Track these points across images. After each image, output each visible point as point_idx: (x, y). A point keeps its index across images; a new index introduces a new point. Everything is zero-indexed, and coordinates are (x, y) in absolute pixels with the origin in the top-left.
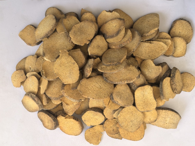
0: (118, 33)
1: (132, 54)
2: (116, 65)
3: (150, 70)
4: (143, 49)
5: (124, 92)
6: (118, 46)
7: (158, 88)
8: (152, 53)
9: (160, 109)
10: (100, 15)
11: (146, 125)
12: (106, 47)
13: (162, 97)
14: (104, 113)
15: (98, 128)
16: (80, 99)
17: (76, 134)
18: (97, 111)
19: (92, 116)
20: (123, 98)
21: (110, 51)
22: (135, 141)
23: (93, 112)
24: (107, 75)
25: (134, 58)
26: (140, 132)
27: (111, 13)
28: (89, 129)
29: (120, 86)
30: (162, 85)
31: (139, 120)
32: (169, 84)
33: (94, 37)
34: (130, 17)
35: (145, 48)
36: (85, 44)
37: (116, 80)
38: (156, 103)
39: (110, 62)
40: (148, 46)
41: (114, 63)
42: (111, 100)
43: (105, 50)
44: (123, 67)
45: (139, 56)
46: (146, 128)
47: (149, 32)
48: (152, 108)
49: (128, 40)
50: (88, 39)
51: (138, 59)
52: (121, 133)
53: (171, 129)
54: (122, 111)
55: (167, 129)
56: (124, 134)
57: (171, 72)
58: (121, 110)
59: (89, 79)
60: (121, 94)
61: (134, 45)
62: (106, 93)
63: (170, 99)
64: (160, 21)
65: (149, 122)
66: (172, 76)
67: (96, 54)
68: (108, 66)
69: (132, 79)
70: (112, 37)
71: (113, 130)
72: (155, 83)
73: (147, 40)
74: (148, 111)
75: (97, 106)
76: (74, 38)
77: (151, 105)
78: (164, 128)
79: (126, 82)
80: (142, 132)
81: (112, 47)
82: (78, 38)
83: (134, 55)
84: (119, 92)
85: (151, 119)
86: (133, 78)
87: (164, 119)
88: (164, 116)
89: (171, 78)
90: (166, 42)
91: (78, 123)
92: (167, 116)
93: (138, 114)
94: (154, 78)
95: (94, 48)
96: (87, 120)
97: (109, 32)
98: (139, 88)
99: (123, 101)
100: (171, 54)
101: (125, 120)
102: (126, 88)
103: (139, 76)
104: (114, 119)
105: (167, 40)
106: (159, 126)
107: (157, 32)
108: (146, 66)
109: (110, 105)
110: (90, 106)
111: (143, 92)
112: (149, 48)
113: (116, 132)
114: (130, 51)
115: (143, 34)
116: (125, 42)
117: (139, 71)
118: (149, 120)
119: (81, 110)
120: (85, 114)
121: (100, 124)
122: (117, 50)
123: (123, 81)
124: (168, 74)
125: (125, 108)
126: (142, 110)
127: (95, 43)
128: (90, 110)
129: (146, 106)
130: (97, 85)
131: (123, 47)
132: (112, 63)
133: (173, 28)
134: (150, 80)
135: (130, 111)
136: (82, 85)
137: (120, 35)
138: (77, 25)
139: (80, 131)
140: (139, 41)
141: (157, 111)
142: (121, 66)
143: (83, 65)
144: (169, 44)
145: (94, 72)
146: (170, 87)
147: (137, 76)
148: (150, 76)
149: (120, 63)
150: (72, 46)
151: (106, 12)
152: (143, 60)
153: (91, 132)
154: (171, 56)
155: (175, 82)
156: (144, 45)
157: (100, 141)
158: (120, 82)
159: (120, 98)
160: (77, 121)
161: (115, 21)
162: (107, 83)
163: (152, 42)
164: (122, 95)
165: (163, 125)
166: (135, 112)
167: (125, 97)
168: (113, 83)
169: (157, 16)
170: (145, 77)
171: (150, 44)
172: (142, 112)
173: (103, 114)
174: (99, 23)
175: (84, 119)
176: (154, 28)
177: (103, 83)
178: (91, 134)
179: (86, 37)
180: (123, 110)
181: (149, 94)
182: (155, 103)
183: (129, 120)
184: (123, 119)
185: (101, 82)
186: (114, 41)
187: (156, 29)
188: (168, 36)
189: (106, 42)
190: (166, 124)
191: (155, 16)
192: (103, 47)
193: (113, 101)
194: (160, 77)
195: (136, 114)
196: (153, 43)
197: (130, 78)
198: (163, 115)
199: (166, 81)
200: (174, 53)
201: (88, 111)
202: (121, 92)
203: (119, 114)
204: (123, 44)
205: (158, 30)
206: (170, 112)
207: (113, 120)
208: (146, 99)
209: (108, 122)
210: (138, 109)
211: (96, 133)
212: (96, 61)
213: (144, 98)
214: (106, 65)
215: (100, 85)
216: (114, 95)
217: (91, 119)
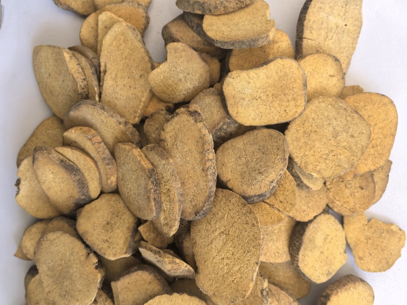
0: (70, 168)
1: (135, 126)
2: (157, 183)
3: (181, 76)
4: (122, 93)
5: (243, 160)
6: (109, 169)
7: (234, 53)
8: (133, 69)
9: (302, 45)
10: (28, 210)
11: (350, 87)
12: (113, 199)
13: (260, 43)
14: (306, 219)
15: (355, 229)
16: (260, 295)
17: (371, 298)
18: (301, 240)
19: (317, 253)
20: (262, 164)
21: (124, 190)
22: (397, 123)
23: (301, 253)
24: (189, 209)
25: (146, 123)
26: (371, 106)
27: (22, 182)
28: (357, 257)
29: (224, 170)
30: (224, 42)
31: (332, 113)
32: (224, 18)
33: (80, 238)
34: (41, 124)
35: (118, 89)
36: (97, 268)
37: (202, 183)
38: (279, 60)
39: (149, 201)
40: (114, 79)
41: (151, 189)
42: (268, 201)
43: (122, 205)
44: (164, 162)
45: (141, 107)
46: (358, 86)
47: (73, 77)
48: (296, 72)
49: (90, 140)
50: (83, 258)
51: (151, 110)
52: (372, 168)
53: (364, 11)
54: (303, 164)
55: (361, 23)
56: (376, 156)
57: (190, 13)
58: (299, 167)
59: (198, 264)
60: (249, 166)
61: (105, 122)
62: (243, 218)
63: (271, 14)
64: (48, 44)
65: (340, 77)
66: (199, 9)
67: (128, 234)
68: (160, 206)
69: (202, 137)
70: (82, 184)
71: (362, 189)
72: (220, 61)
73: (95, 83)
74: (305, 85)
75: (286, 236)
76: (78, 300)
77: (286, 75)
78: (359, 33)
79: (211, 155)
80: (369, 100)
81: (114, 184)
82: (79, 287)
83: (137, 120)
84: (242, 175)
85: (332, 74)
86: (197, 134)
87: (333, 31)
88: (323, 33)
89: (207, 12)
90: (106, 27)
91: (336, 296)
92: (322, 24)
93: (313, 115)
94: (203, 64)
95: (110, 241)
96: (326, 268)
97: (71, 192)
98: (230, 112)
99: (269, 164)
100: (141, 11)
101: (330, 157)
102: (230, 151)
103: (194, 114)
104: (328, 183)
105: (100, 24)
106: (354, 48)
107: (76, 54)
108: (168, 89)
109: (281, 205)
110: (285, 258)
111: (244, 99)
112: (119, 76)
113: (367, 178)
114: (124, 133)
115: (79, 94)
116: (95, 148)
117: (178, 114)
118: (335, 80)
119: (296, 280)
120: (308, 276)
121: (340, 226)
122: (120, 170)
123: (207, 163)
124: (196, 21)
125: (294, 156)
126: (302, 102)
127: (96, 238)
128: (298, 261)
129: (287, 92)
130: (218, 243)
131: (113, 153)
132: (152, 196)
133: (72, 7)
134: (211, 76)
135: (302, 141)
136: (216, 294)
137: (76, 162)
138: (45, 285)
139: (360, 287)
140: (94, 108)
141: (305, 56)
142: (161, 167)
143: (159, 278)
144: (111, 18)
145: (182, 242)
146: (233, 14)
147: (193, 122)
148: (198, 75)
149: (153, 170)
150: (106, 301)
151: (20, 195)
152: (153, 95)
153: (364, 252)
154: (147, 13)
155: (218, 2)
156: (110, 91)
157: (393, 227)
158: (209, 173)
159: (260, 173)
160: (329, 299)
161: (39, 173)
162: (214, 209)
163: (102, 69)
164: (253, 164)
165: (350, 34)
166: (306, 124)
167: (259, 155)
168: (213, 194)
169: (38, 53)
170: (201, 91)
171: (107, 74)
172: (309, 101)
173: (311, 221)
174: (50, 214)
175: (325, 276)
176: (65, 61)
177: (212, 223)
178: (370, 254)
179: (77, 264)
180: (299, 163)
181: (251, 81)
182: (278, 65)
183: (332, 142)
184: (328, 162)
185: (209, 227)
186: (96, 179)
187: (67, 55)
188: (91, 19)
189: (99, 199)
190: (346, 25)
191: (38, 57)
192: (111, 210)
193: (268, 195)
194: (202, 46)
195: (313, 119)
196: (106, 66)
197: (197, 141)
198: (320, 35)
199: (215, 28)
200: (139, 5)
201: (298, 267)
202: (241, 167)
203: (312, 174)
204: (104, 153)
205: (70, 49)
206: (311, 16)
207: (329, 187)
208: (268, 92)
209: (337, 203)
210: (297, 115)
211: (368, 238)
212: (149, 235)
213: (264, 98)
214: (158, 213)
215: (217, 233)
216: (251, 191)
217: (326, 254)
